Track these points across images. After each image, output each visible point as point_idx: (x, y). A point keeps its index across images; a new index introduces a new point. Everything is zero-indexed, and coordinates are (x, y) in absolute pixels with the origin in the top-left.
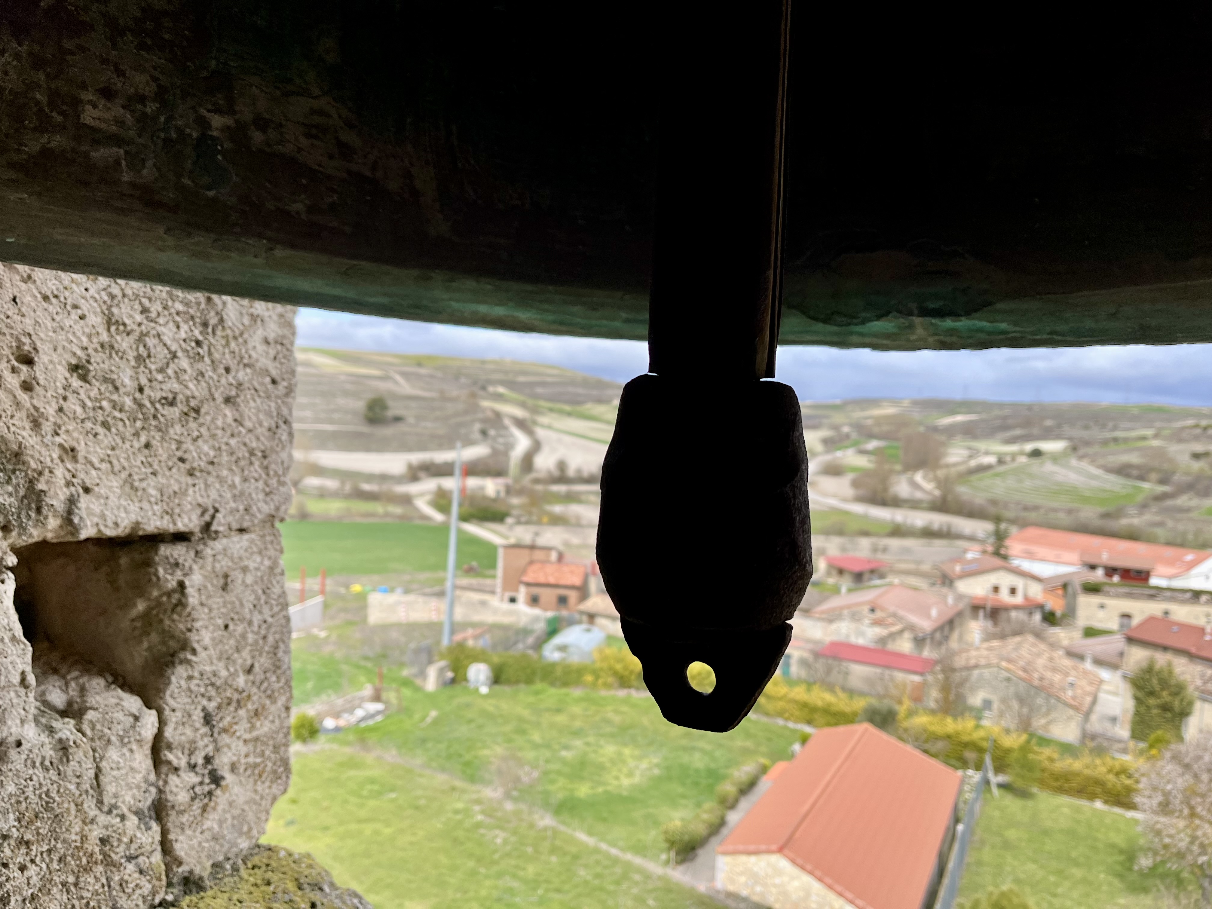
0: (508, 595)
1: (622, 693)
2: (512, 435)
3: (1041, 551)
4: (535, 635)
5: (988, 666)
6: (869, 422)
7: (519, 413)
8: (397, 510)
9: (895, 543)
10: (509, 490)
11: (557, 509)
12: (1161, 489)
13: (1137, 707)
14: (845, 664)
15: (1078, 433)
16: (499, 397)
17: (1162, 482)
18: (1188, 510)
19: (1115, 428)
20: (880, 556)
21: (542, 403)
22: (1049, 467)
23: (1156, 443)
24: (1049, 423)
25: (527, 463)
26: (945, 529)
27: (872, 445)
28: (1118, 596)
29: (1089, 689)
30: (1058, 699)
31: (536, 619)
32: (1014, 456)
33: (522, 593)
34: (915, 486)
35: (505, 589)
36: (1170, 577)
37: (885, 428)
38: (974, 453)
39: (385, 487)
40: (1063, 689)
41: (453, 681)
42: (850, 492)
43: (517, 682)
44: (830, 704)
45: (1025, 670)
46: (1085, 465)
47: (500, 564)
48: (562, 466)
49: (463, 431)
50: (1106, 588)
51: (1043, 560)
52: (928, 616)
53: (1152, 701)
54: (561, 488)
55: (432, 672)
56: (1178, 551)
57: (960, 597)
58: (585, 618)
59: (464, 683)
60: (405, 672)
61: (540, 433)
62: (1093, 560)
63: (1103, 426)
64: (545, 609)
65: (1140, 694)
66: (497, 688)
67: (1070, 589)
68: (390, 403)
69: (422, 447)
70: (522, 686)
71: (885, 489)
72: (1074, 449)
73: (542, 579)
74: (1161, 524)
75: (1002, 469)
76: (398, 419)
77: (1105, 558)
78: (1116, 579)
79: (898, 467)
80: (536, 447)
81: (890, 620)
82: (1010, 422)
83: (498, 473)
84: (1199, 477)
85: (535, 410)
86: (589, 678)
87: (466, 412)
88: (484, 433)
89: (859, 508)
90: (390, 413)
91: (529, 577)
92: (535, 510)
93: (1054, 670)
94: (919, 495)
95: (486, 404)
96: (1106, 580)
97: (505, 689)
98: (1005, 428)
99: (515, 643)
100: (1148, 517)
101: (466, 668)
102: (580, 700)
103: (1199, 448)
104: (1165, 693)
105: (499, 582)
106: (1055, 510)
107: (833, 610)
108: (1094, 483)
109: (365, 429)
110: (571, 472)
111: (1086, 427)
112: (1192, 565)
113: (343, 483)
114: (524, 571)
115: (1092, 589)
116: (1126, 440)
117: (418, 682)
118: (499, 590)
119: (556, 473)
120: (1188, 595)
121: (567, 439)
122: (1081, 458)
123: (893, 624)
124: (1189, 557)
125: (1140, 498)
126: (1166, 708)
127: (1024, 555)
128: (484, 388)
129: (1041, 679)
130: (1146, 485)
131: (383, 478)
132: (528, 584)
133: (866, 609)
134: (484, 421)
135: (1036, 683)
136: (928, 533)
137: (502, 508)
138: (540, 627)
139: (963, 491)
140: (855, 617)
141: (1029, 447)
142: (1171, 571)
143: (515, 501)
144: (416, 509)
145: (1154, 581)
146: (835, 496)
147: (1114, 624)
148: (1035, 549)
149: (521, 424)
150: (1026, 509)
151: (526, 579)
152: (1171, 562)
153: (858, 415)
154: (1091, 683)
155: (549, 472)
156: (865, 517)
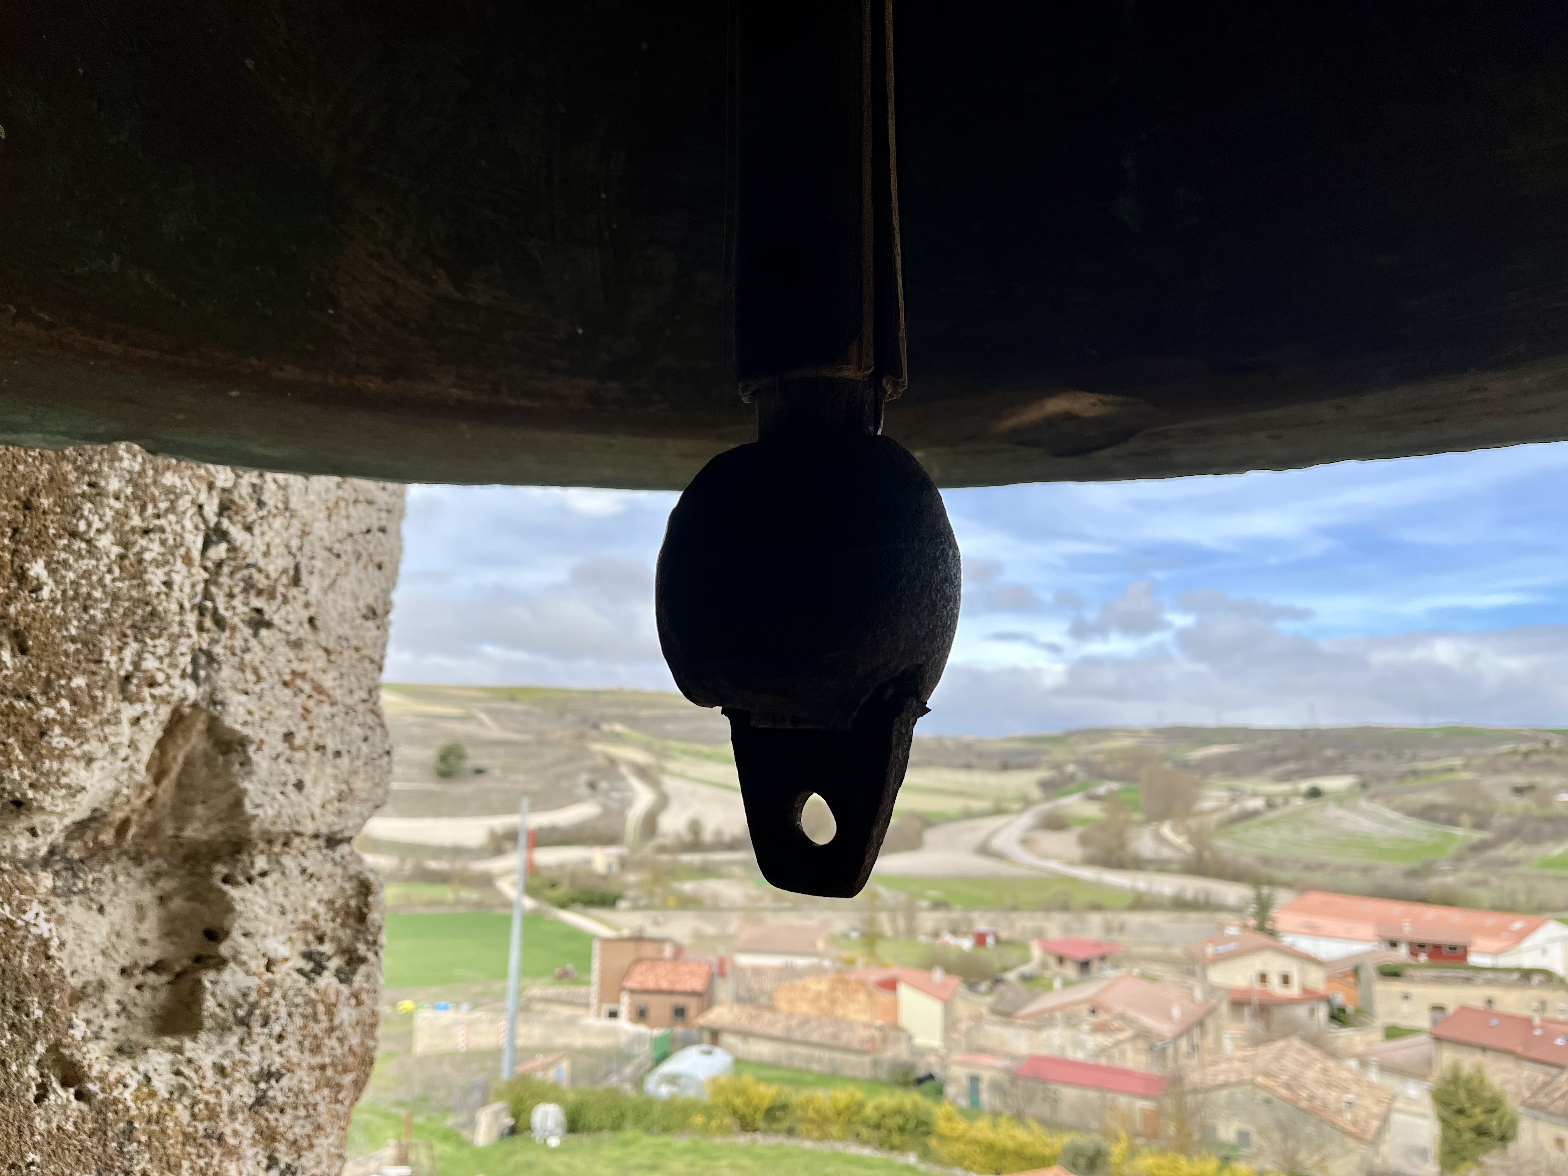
0: (607, 1007)
1: (743, 1140)
2: (629, 788)
3: (1328, 924)
4: (637, 1062)
5: (1240, 1083)
6: (1099, 758)
7: (640, 757)
8: (472, 895)
9: (1136, 919)
10: (624, 864)
11: (688, 887)
12: (1478, 836)
13: (1444, 1131)
14: (1052, 1087)
15: (1368, 765)
16: (617, 739)
17: (1479, 826)
18: (1516, 863)
19: (1414, 758)
20: (1115, 937)
21: (672, 744)
22: (1333, 812)
23: (1466, 776)
24: (1330, 753)
25: (650, 825)
26: (1201, 897)
27: (1103, 789)
28: (1425, 981)
29: (1375, 1109)
30: (1333, 1125)
31: (638, 1039)
32: (1287, 798)
33: (625, 1005)
34: (1161, 840)
35: (602, 1000)
36: (1496, 954)
37: (1121, 766)
38: (1237, 795)
39: (458, 865)
40: (1339, 1112)
41: (513, 1131)
42: (1077, 852)
43: (600, 1129)
44: (1024, 1145)
45: (1288, 1087)
46: (1377, 807)
47: (596, 965)
48: (695, 827)
49: (565, 784)
50: (1410, 972)
51: (1330, 936)
52: (1169, 1018)
53: (1462, 1122)
54: (694, 858)
55: (484, 1118)
56: (1504, 918)
57: (1212, 990)
58: (706, 1036)
59: (526, 1133)
60: (450, 1121)
61: (669, 783)
62: (1394, 935)
63: (1399, 756)
64: (652, 1026)
65: (1446, 1114)
66: (573, 1138)
67: (1363, 975)
68: (470, 751)
69: (511, 808)
70: (606, 1135)
71: (1122, 846)
72: (1364, 786)
73: (651, 984)
74: (1484, 883)
75: (1272, 815)
76: (479, 772)
77: (1408, 930)
78: (1423, 958)
79: (1138, 817)
80: (663, 802)
81: (1116, 1024)
82: (1280, 752)
83: (609, 839)
84: (1525, 818)
85: (663, 754)
86: (698, 1120)
87: (570, 759)
88: (592, 786)
89: (1089, 874)
90: (470, 763)
91: (634, 982)
92: (658, 890)
93: (1329, 1085)
94: (1166, 853)
95: (597, 747)
96: (1411, 961)
97: (585, 1139)
98: (1275, 761)
99: (607, 1074)
100: (1468, 873)
101: (530, 1110)
102: (687, 1151)
103: (1521, 780)
104: (1477, 1110)
105: (594, 991)
106: (1346, 868)
107: (1042, 1012)
108: (1392, 831)
109: (434, 786)
110: (707, 836)
111: (1378, 757)
112: (1522, 935)
113: (403, 860)
114: (627, 974)
115: (1392, 973)
116: (1428, 773)
117: (465, 1134)
118: (594, 1000)
119: (688, 837)
120: (1515, 976)
121: (705, 791)
122: (1372, 798)
123: (1120, 1030)
124: (1518, 925)
125: (1452, 849)
126: (1481, 1132)
127: (1303, 930)
128: (596, 726)
129: (1312, 1098)
130: (1459, 832)
131: (457, 852)
132: (633, 991)
133: (1084, 1009)
134: (594, 770)
135: (1304, 1104)
136: (1180, 904)
137: (612, 888)
138: (645, 1051)
139: (1224, 845)
140: (1071, 1022)
141: (1304, 785)
142: (1494, 944)
143: (632, 877)
144: (499, 893)
145: (1474, 959)
146: (1057, 858)
147: (1424, 1021)
148: (1318, 921)
149: (643, 773)
150: (1308, 867)
151: (630, 984)
152: (1494, 933)
153: (1085, 748)
154: (1379, 1102)
155: (678, 836)
156: (1098, 885)
